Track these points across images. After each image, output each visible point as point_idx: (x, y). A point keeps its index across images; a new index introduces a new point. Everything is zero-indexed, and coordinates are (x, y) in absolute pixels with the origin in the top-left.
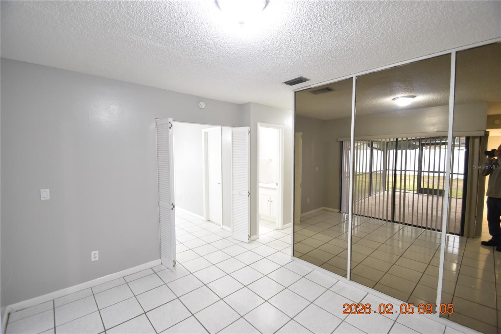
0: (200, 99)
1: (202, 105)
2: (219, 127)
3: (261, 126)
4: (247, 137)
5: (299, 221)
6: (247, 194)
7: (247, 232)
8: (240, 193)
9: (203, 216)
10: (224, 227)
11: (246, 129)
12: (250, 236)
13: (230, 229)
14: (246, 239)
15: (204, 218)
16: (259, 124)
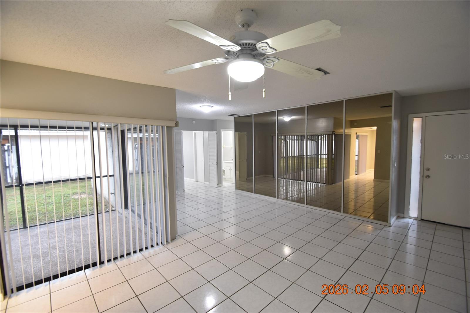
0: (193, 119)
1: (194, 122)
2: (202, 132)
3: (222, 130)
4: (215, 136)
5: (246, 180)
6: (216, 164)
7: (216, 182)
8: (213, 163)
9: (194, 179)
10: (206, 183)
11: (215, 132)
12: (218, 184)
13: (208, 183)
14: (216, 185)
15: (194, 180)
16: (221, 130)
